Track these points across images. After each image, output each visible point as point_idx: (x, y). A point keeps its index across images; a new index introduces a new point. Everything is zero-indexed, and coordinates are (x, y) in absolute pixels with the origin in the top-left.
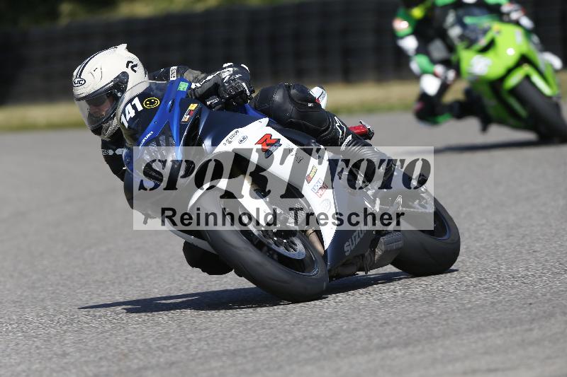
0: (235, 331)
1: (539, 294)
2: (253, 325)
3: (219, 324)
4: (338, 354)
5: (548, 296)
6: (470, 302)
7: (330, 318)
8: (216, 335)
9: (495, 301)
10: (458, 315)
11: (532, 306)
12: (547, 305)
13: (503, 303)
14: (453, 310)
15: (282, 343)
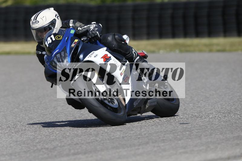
0: (11, 145)
1: (143, 134)
2: (20, 142)
3: (5, 142)
4: (56, 156)
5: (147, 135)
6: (113, 136)
7: (53, 141)
8: (4, 146)
9: (124, 136)
10: (108, 141)
11: (140, 139)
12: (146, 139)
13: (128, 137)
14: (106, 139)
15: (32, 151)
